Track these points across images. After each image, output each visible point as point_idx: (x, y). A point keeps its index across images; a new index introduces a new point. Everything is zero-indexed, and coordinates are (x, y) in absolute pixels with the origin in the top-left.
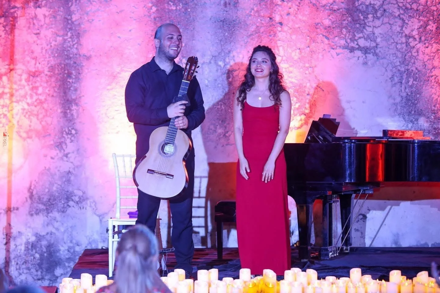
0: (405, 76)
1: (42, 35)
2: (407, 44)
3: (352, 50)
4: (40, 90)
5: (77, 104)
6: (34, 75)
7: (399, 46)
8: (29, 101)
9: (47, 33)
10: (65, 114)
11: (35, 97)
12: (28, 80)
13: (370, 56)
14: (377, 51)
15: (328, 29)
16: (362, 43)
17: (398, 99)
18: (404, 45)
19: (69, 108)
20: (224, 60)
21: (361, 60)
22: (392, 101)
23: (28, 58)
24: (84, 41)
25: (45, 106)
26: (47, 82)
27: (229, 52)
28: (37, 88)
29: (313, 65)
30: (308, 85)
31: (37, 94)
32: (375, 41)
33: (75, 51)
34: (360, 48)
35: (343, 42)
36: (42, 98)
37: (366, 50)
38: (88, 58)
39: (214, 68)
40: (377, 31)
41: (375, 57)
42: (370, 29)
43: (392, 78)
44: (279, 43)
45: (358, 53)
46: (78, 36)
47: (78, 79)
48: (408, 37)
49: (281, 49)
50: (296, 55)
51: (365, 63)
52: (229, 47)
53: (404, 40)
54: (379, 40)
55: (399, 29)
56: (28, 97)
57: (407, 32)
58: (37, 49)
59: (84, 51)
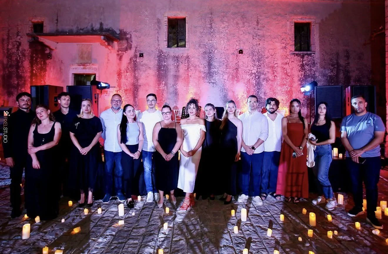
0: (224, 90)
1: (128, 80)
2: (224, 81)
3: (210, 83)
4: (128, 94)
5: (137, 98)
6: (126, 90)
7: (222, 82)
8: (125, 97)
9: (129, 79)
10: (134, 100)
11: (126, 96)
12: (125, 92)
13: (214, 85)
14: (216, 83)
15: (203, 78)
16: (212, 81)
17: (222, 96)
18: (223, 82)
19: (135, 99)
20: (176, 86)
21: (212, 86)
22: (220, 96)
23: (124, 86)
24: (139, 81)
25: (129, 98)
26: (129, 92)
27: (177, 84)
28: (127, 94)
29: (200, 87)
30: (198, 92)
31: (127, 95)
32: (216, 81)
33: (136, 84)
34: (212, 83)
35: (207, 81)
36: (128, 96)
37: (213, 83)
38: (140, 86)
39: (173, 88)
40: (216, 78)
41: (216, 85)
42: (214, 77)
43: (220, 90)
44: (190, 81)
45: (211, 84)
46: (137, 80)
47: (137, 91)
48: (224, 79)
49: (191, 83)
50: (195, 84)
51: (213, 86)
52: (177, 82)
53: (223, 80)
54: (217, 80)
55: (222, 77)
56: (125, 96)
57: (224, 78)
58: (127, 84)
59: (139, 84)
